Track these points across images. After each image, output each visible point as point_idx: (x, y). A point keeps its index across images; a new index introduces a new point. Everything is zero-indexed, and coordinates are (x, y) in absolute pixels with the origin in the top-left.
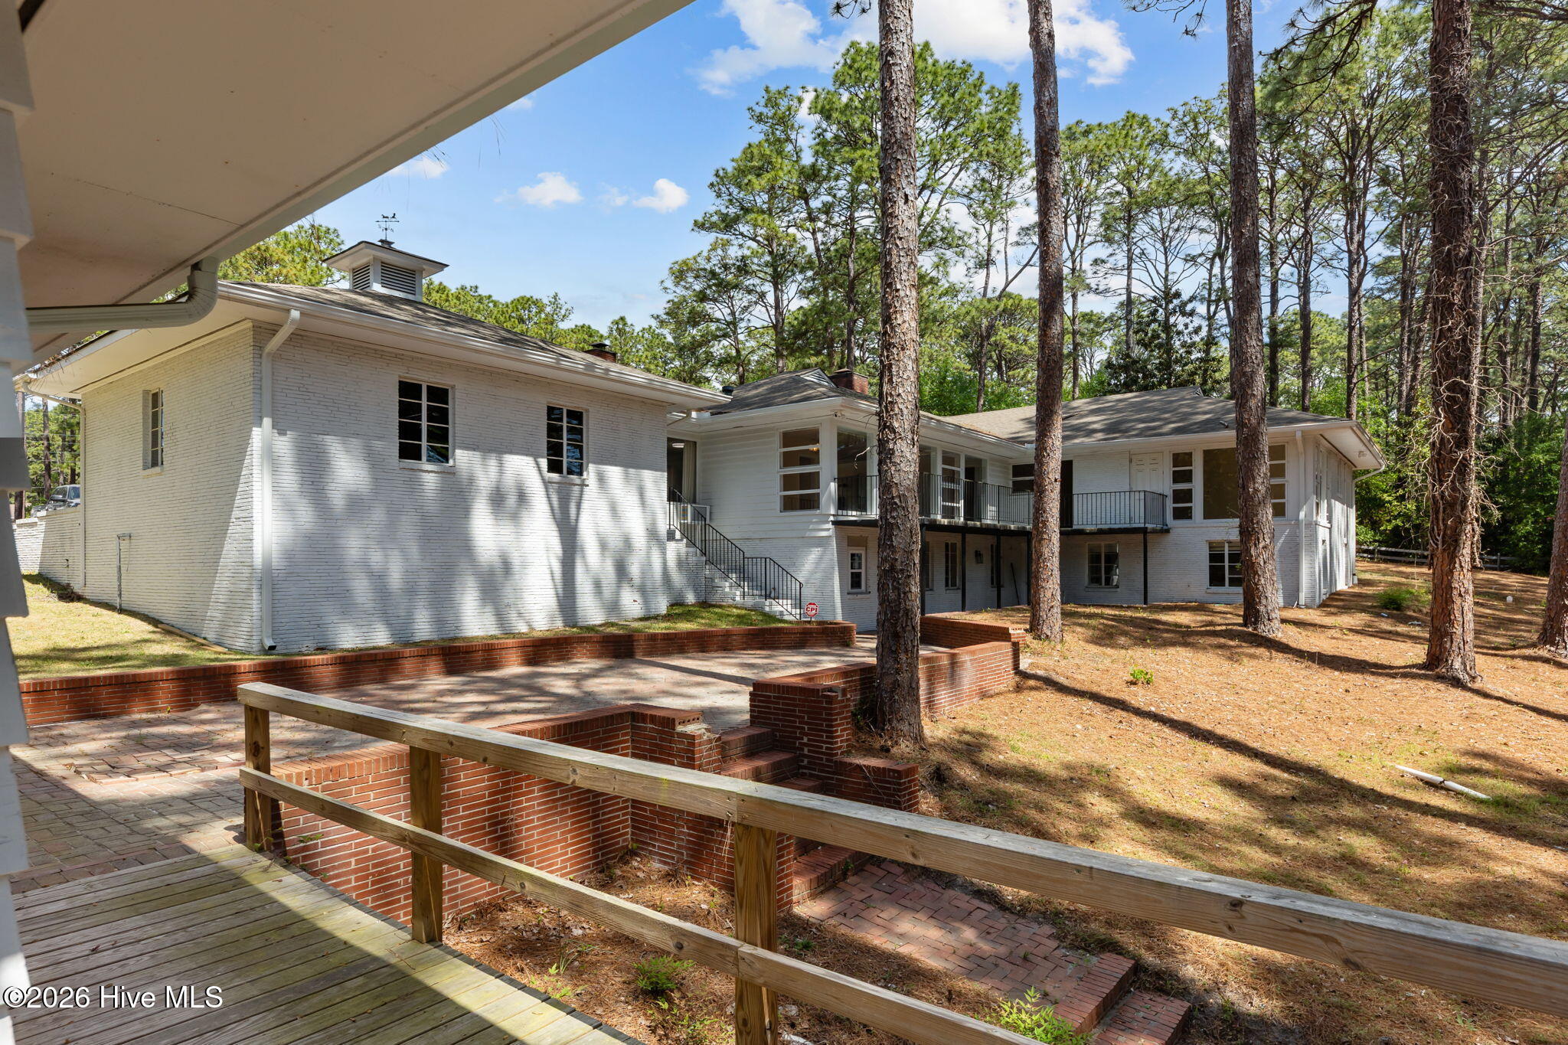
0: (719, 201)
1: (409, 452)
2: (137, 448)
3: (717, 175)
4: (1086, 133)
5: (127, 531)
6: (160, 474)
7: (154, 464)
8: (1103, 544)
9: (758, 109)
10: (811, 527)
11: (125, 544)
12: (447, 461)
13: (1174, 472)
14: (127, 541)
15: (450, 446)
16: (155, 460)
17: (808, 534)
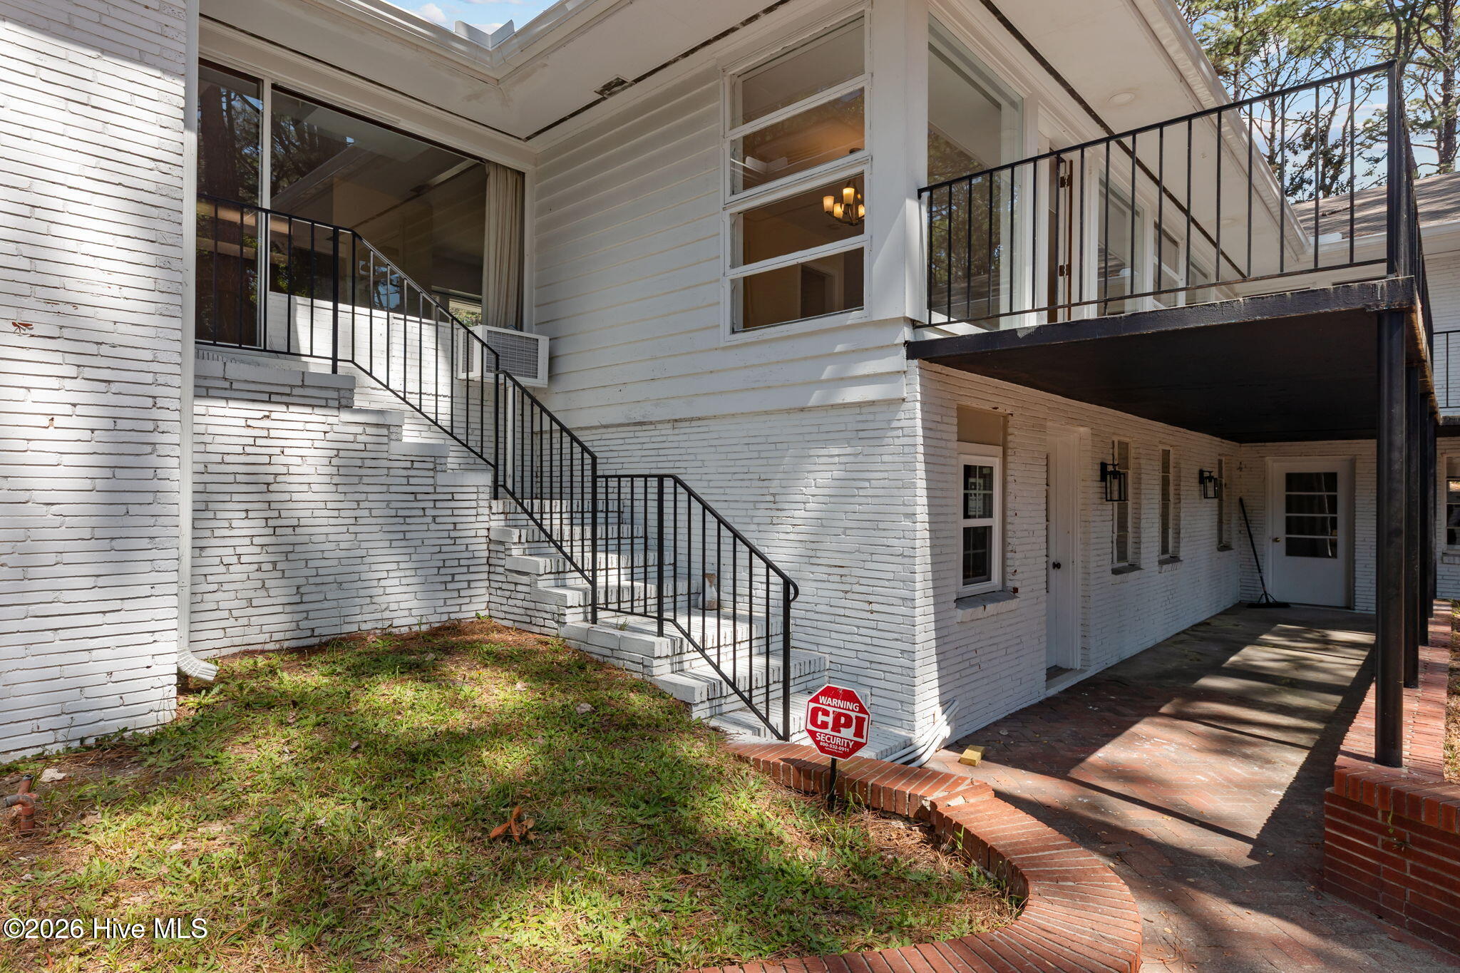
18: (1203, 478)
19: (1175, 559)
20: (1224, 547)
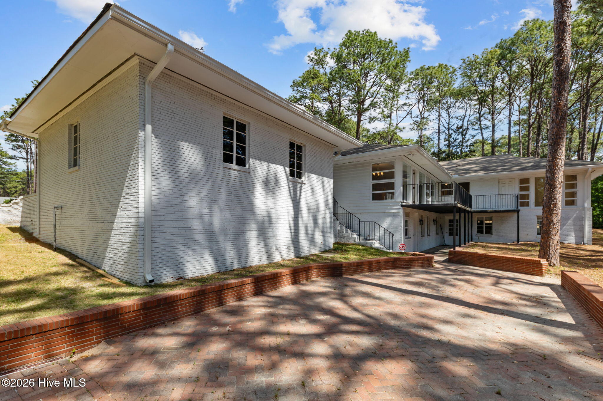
0: (293, 93)
1: (227, 159)
2: (65, 157)
3: (294, 82)
4: (428, 69)
5: (59, 205)
6: (78, 170)
7: (75, 165)
8: (484, 217)
9: (312, 56)
10: (389, 208)
11: (58, 212)
12: (245, 166)
13: (520, 187)
14: (60, 210)
15: (247, 157)
16: (75, 163)
17: (387, 211)
18: (434, 221)
19: (429, 235)
20: (437, 234)
